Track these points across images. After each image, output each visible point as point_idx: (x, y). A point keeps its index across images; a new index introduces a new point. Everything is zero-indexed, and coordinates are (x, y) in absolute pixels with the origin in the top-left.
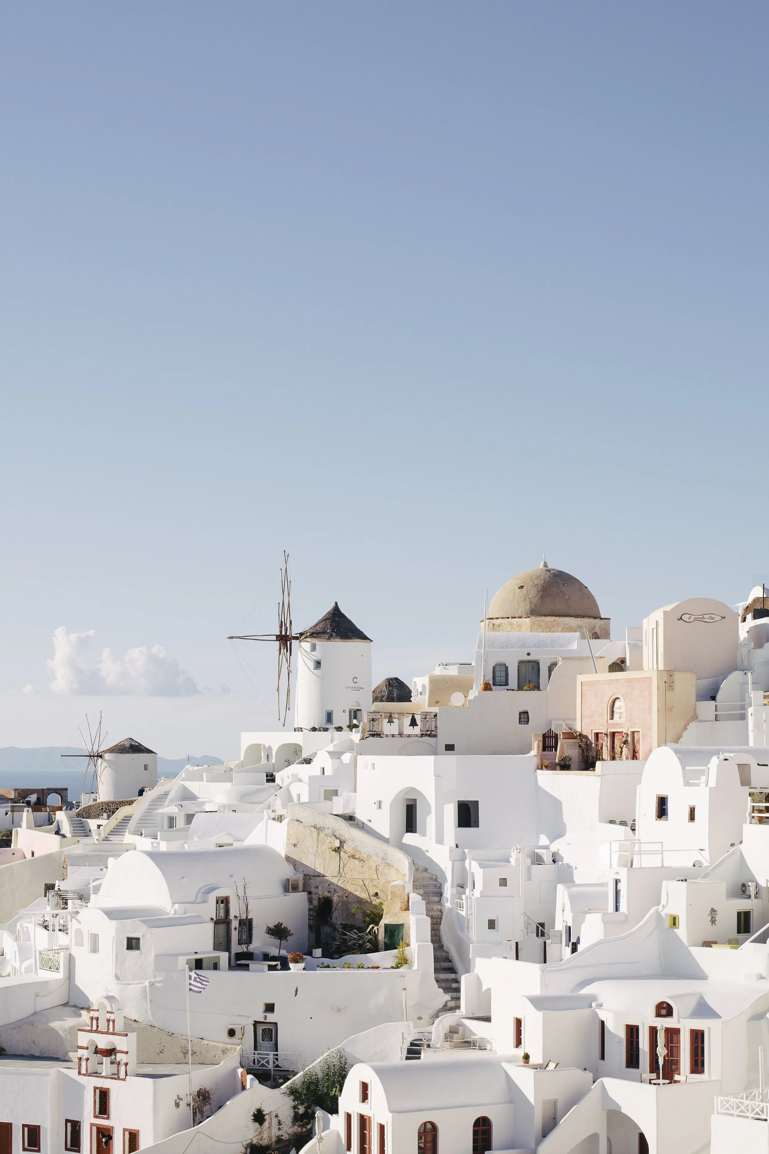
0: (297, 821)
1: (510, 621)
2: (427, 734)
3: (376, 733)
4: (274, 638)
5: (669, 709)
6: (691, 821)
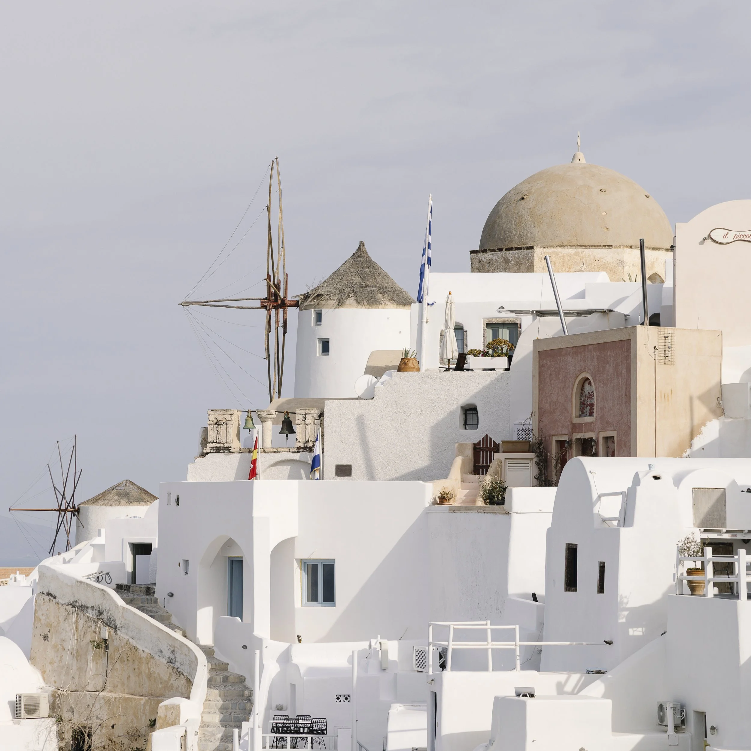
0: (49, 594)
1: (504, 255)
2: (307, 447)
3: (222, 445)
4: (258, 304)
5: (663, 396)
6: (601, 589)
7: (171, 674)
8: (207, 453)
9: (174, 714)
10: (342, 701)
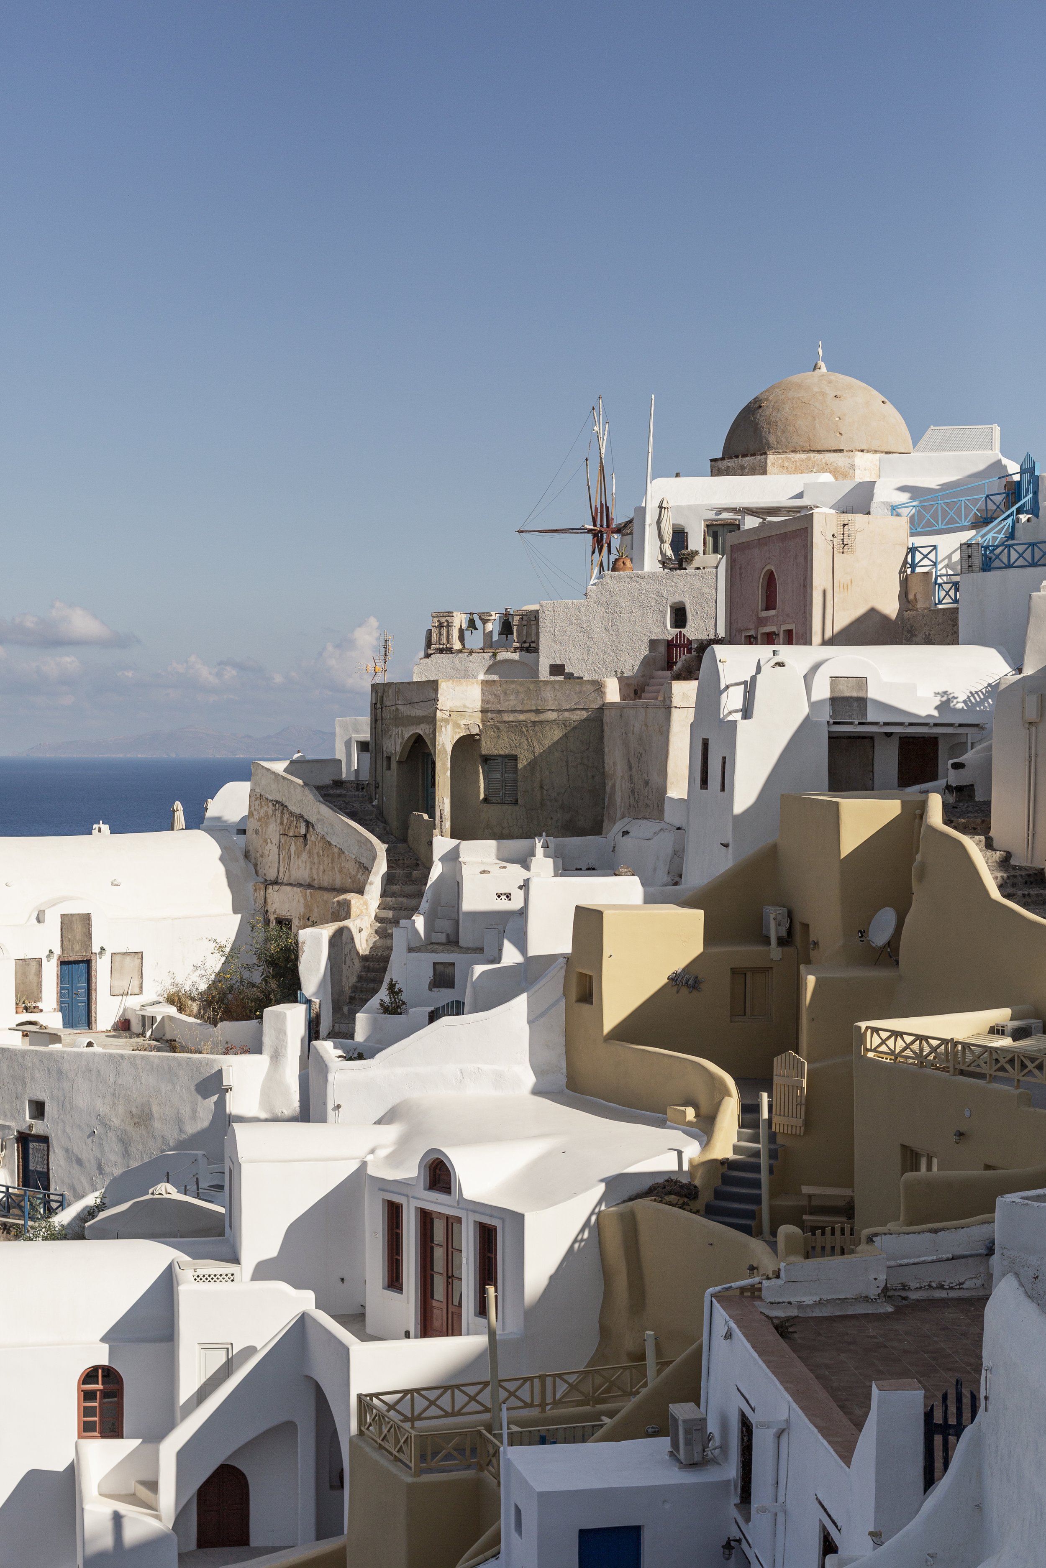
1: (740, 462)
2: (523, 647)
3: (445, 647)
5: (842, 586)
6: (723, 789)
7: (358, 868)
8: (431, 654)
9: (346, 910)
10: (503, 899)
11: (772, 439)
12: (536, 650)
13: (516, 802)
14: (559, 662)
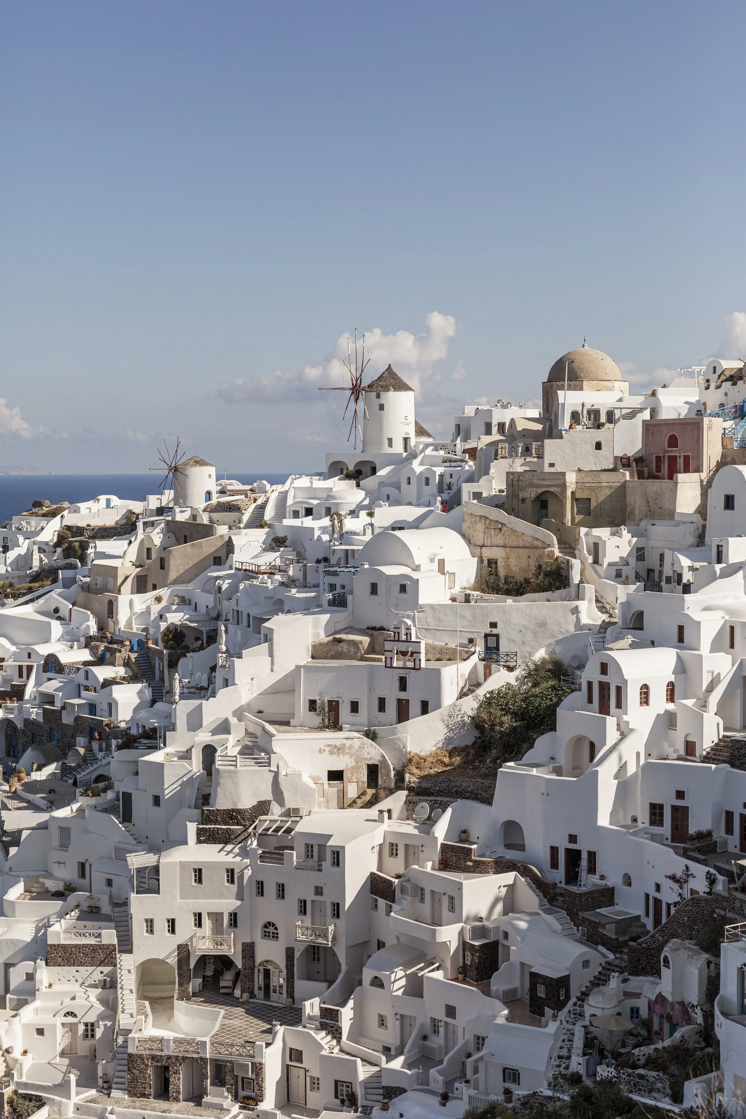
2: (537, 456)
5: (709, 441)
11: (582, 375)
12: (542, 458)
13: (590, 514)
14: (552, 462)
